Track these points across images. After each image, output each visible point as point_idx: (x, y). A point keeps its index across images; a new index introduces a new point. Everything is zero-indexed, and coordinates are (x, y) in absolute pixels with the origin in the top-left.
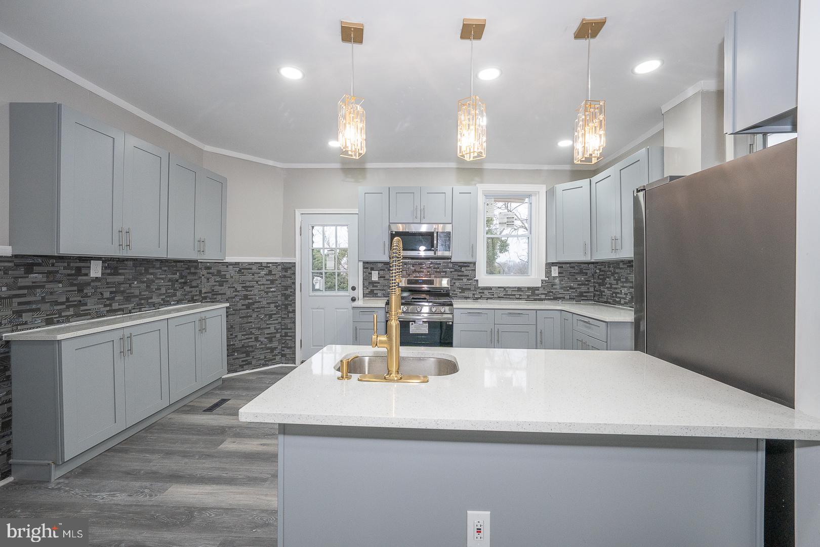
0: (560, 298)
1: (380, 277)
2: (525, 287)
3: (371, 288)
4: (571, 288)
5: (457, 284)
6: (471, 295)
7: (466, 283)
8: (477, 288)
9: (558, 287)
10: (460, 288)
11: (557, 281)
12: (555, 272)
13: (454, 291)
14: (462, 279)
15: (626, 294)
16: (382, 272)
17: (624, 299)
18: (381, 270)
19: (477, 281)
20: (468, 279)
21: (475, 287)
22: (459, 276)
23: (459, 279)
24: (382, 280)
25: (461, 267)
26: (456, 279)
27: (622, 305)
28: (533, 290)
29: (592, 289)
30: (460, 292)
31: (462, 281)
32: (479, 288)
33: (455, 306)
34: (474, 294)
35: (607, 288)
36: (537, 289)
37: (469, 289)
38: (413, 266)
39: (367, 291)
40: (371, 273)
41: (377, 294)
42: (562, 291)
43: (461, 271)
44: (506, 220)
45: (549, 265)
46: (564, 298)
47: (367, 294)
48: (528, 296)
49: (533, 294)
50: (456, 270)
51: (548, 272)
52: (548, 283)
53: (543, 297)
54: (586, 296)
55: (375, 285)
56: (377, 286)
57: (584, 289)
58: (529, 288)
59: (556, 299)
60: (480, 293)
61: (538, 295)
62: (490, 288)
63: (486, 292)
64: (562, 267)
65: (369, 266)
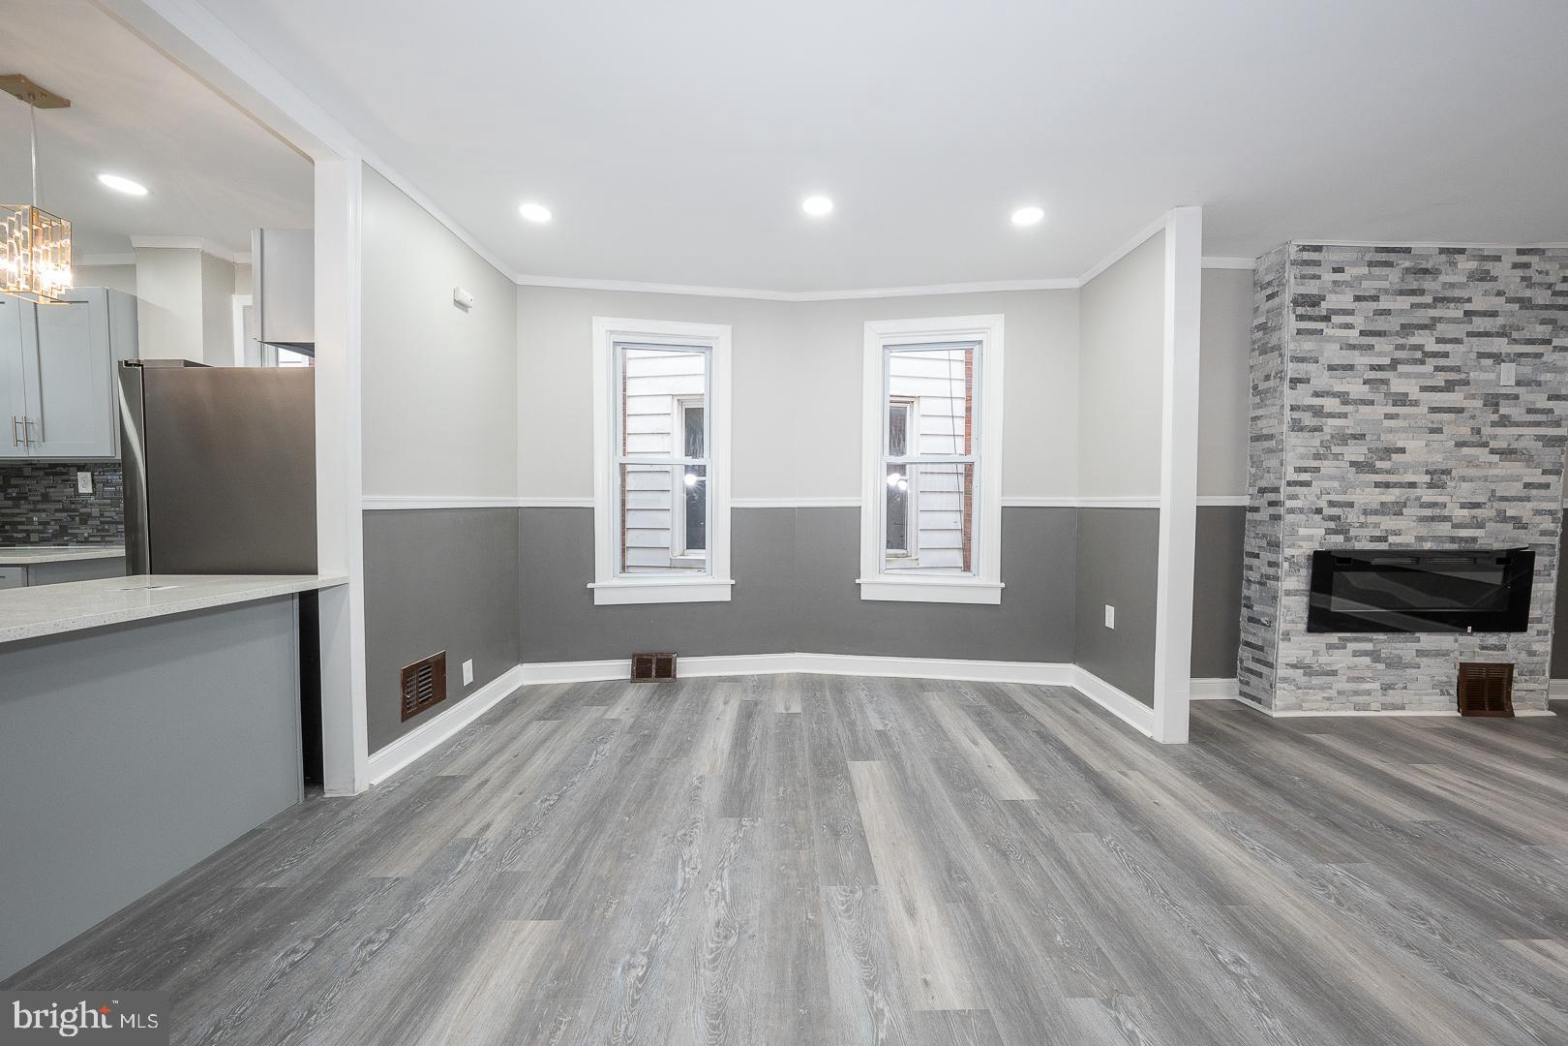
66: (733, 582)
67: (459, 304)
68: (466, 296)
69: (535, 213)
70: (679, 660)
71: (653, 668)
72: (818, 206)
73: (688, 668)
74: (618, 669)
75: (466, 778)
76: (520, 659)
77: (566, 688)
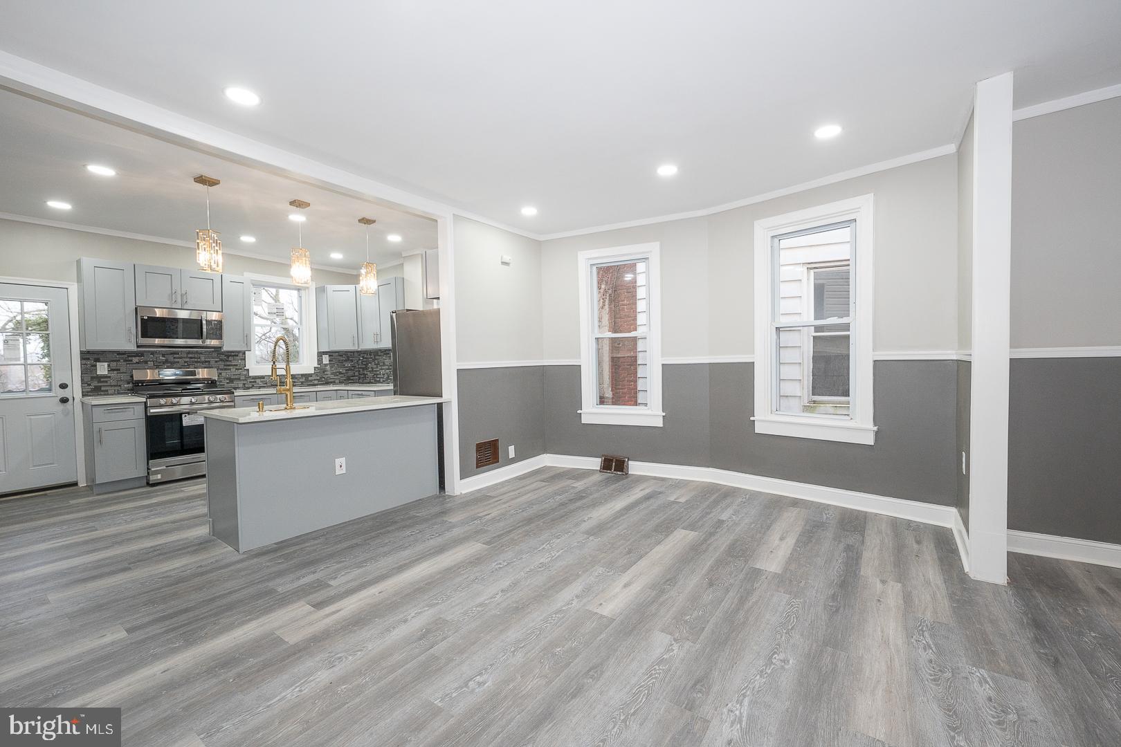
0: (331, 382)
1: (111, 370)
2: (299, 375)
3: (95, 383)
4: (340, 373)
5: (224, 374)
6: (241, 385)
7: (235, 373)
8: (248, 377)
9: (329, 373)
10: (227, 379)
11: (328, 367)
12: (326, 360)
13: (221, 382)
14: (230, 369)
15: (384, 374)
16: (114, 365)
17: (383, 378)
18: (113, 361)
19: (248, 370)
20: (236, 369)
21: (245, 377)
22: (225, 365)
23: (225, 369)
24: (114, 374)
25: (228, 356)
26: (221, 369)
27: (382, 383)
28: (306, 376)
29: (357, 374)
30: (227, 383)
31: (230, 371)
32: (250, 377)
33: (236, 394)
34: (244, 384)
35: (370, 371)
36: (310, 375)
37: (239, 379)
39: (88, 389)
40: (96, 366)
41: (107, 391)
42: (332, 376)
43: (227, 361)
44: (275, 311)
45: (320, 354)
46: (334, 382)
47: (88, 392)
48: (302, 383)
49: (307, 380)
50: (221, 360)
51: (320, 361)
52: (321, 370)
53: (316, 382)
54: (352, 380)
55: (102, 380)
56: (106, 382)
57: (350, 373)
58: (302, 375)
59: (327, 383)
60: (251, 382)
61: (311, 381)
62: (263, 377)
63: (258, 381)
64: (332, 356)
65: (90, 357)
66: (664, 414)
67: (504, 263)
68: (507, 258)
69: (529, 211)
70: (630, 462)
71: (614, 465)
72: (667, 170)
73: (636, 468)
74: (594, 463)
75: (494, 497)
76: (546, 450)
77: (565, 470)
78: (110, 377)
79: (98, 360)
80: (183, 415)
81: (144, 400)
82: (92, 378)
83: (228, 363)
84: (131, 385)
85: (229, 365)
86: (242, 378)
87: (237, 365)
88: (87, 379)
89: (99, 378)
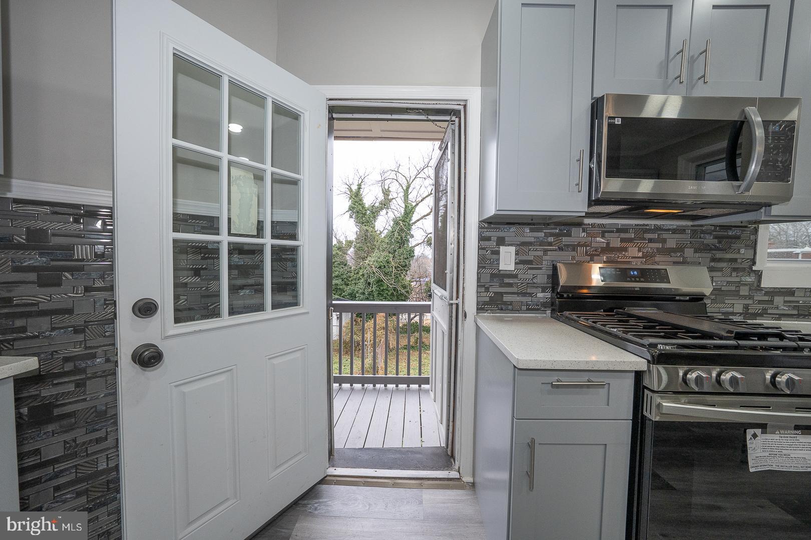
1: (519, 261)
3: (496, 288)
7: (729, 279)
14: (721, 270)
18: (524, 244)
19: (759, 275)
20: (735, 269)
21: (750, 290)
24: (523, 270)
31: (719, 274)
32: (763, 289)
34: (746, 307)
37: (736, 294)
38: (603, 237)
39: (486, 297)
40: (498, 252)
41: (510, 303)
43: (718, 249)
55: (505, 281)
56: (512, 285)
60: (760, 302)
65: (492, 234)
78: (515, 276)
79: (501, 242)
80: (750, 432)
81: (640, 363)
82: (493, 276)
83: (719, 255)
84: (548, 295)
85: (720, 260)
86: (744, 291)
87: (735, 260)
88: (486, 278)
89: (501, 277)
